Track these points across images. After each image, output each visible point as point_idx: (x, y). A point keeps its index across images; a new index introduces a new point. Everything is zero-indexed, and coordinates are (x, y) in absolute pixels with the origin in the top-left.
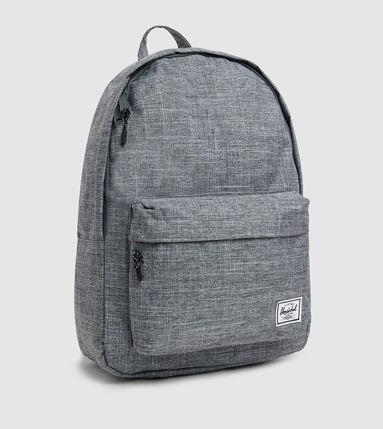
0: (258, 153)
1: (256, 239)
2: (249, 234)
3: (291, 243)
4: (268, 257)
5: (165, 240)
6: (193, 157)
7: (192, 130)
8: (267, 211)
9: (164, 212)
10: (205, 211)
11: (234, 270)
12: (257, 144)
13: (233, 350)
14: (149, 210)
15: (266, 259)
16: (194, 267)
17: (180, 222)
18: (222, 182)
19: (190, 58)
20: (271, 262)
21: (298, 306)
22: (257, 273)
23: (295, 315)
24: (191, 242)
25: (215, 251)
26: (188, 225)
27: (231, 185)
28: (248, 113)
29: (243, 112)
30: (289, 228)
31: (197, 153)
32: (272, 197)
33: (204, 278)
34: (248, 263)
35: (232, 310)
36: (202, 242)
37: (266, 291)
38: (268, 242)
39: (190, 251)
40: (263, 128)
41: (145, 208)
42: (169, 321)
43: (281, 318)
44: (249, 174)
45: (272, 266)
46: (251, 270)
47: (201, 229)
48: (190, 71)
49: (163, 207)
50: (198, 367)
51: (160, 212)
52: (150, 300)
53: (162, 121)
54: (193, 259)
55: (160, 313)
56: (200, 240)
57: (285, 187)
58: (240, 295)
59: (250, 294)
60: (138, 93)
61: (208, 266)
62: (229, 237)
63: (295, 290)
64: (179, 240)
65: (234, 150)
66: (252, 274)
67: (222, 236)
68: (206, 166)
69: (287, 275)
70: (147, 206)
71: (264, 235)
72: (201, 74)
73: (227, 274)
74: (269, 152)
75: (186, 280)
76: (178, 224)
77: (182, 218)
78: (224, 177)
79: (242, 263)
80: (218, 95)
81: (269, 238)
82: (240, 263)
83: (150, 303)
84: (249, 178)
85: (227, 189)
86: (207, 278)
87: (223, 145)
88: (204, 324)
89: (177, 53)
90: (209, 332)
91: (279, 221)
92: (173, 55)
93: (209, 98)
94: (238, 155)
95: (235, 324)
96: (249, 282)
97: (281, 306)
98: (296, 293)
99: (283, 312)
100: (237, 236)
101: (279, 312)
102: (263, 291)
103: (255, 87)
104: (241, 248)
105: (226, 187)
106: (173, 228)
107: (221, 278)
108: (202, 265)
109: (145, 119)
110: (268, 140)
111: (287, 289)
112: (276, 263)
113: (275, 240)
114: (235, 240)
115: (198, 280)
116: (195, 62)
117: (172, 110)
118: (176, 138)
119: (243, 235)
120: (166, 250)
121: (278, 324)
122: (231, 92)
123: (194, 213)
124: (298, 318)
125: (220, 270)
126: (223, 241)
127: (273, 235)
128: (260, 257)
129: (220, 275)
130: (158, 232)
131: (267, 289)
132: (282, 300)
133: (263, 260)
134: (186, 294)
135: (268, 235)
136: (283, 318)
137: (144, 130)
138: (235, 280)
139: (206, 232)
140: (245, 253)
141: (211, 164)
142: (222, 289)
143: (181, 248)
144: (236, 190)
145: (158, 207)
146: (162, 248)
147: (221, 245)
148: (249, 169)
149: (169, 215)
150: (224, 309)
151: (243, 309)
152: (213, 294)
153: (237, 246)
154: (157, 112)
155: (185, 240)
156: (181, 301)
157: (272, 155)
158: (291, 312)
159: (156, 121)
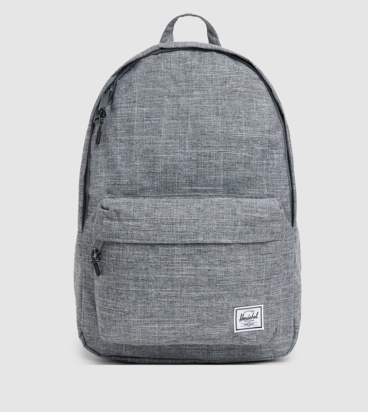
0: (233, 154)
1: (209, 244)
2: (201, 239)
3: (254, 250)
4: (223, 263)
5: (117, 240)
6: (162, 157)
7: (163, 130)
8: (225, 216)
9: (118, 213)
10: (158, 214)
11: (184, 273)
12: (233, 144)
13: (206, 347)
14: (105, 210)
15: (220, 265)
16: (144, 267)
17: (131, 223)
18: (191, 184)
19: (173, 54)
20: (227, 268)
21: (259, 314)
22: (210, 278)
23: (257, 322)
24: (142, 244)
25: (165, 254)
26: (139, 229)
27: (201, 186)
28: (226, 112)
29: (221, 111)
30: (251, 235)
31: (166, 153)
32: (238, 202)
33: (153, 279)
34: (199, 268)
35: (184, 312)
36: (152, 245)
37: (221, 297)
38: (224, 249)
39: (140, 253)
40: (243, 128)
41: (103, 208)
42: (121, 315)
43: (240, 325)
44: (222, 176)
45: (227, 272)
46: (202, 275)
47: (150, 232)
48: (171, 69)
49: (117, 208)
50: (174, 359)
51: (114, 213)
52: (107, 294)
53: (134, 121)
54: (142, 260)
55: (114, 307)
56: (149, 242)
57: (265, 193)
58: (192, 298)
59: (203, 298)
60: (119, 92)
61: (158, 267)
62: (179, 242)
63: (255, 297)
64: (129, 241)
65: (207, 151)
66: (205, 279)
67: (171, 240)
68: (175, 167)
69: (243, 282)
70: (104, 206)
71: (217, 240)
72: (181, 72)
73: (177, 277)
74: (247, 154)
75: (137, 279)
76: (129, 225)
77: (134, 220)
78: (193, 179)
79: (193, 268)
80: (195, 93)
81: (226, 244)
82: (191, 267)
83: (108, 297)
84: (222, 180)
85: (196, 191)
86: (156, 279)
87: (194, 146)
88: (156, 322)
89: (162, 48)
90: (163, 329)
91: (238, 227)
92: (159, 51)
93: (185, 97)
94: (210, 156)
95: (189, 325)
96: (201, 286)
97: (239, 313)
98: (255, 300)
99: (242, 319)
100: (188, 241)
101: (238, 318)
102: (217, 296)
103: (243, 83)
104: (193, 252)
105: (196, 188)
106: (125, 229)
107: (172, 280)
108: (152, 266)
109: (118, 119)
110: (247, 142)
111: (246, 295)
112: (231, 269)
113: (232, 246)
114: (186, 244)
115: (148, 280)
116: (177, 59)
117: (145, 109)
118: (146, 138)
119: (193, 240)
120: (119, 250)
121: (237, 330)
122: (210, 90)
123: (146, 215)
124: (260, 326)
125: (170, 273)
126: (174, 244)
127: (230, 241)
128: (213, 262)
129: (170, 277)
130: (111, 232)
131: (222, 294)
132: (240, 306)
133: (216, 265)
134: (137, 292)
135: (223, 241)
136: (243, 325)
137: (116, 130)
138: (186, 283)
139: (156, 235)
140: (197, 257)
141: (181, 165)
142: (173, 291)
143: (132, 249)
144: (205, 191)
145: (112, 208)
146: (115, 247)
147: (171, 248)
148: (222, 171)
149: (122, 216)
150: (176, 310)
151: (196, 311)
152: (164, 295)
153: (188, 250)
154: (130, 112)
155: (135, 241)
156: (133, 298)
157: (251, 158)
158: (252, 319)
159: (129, 120)
